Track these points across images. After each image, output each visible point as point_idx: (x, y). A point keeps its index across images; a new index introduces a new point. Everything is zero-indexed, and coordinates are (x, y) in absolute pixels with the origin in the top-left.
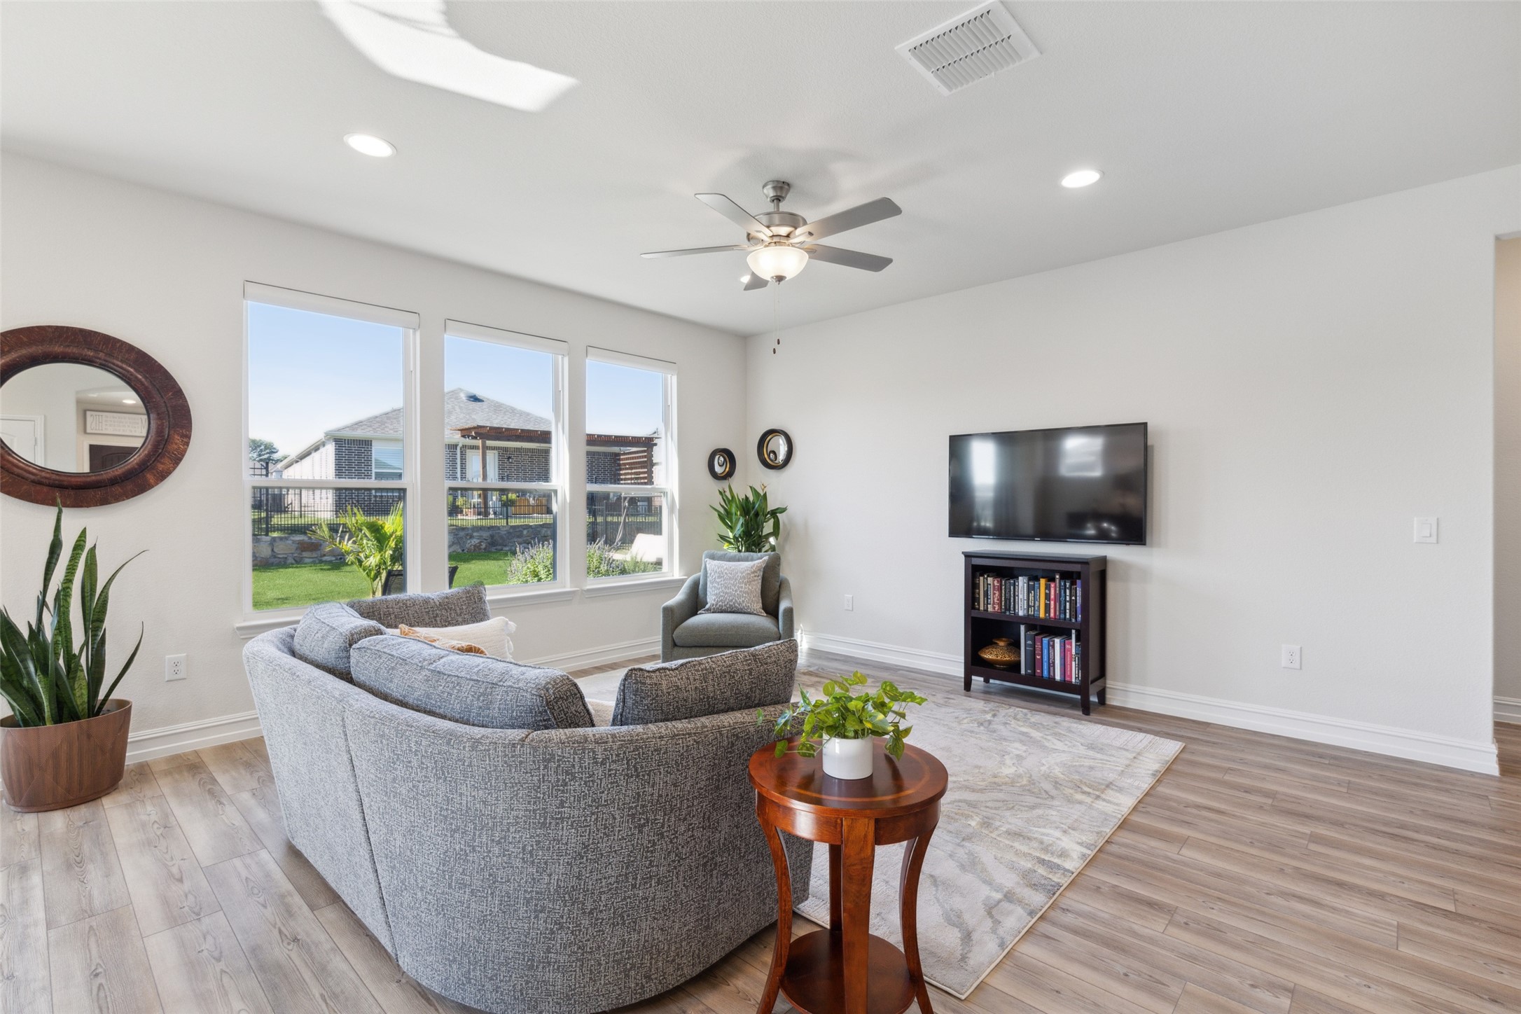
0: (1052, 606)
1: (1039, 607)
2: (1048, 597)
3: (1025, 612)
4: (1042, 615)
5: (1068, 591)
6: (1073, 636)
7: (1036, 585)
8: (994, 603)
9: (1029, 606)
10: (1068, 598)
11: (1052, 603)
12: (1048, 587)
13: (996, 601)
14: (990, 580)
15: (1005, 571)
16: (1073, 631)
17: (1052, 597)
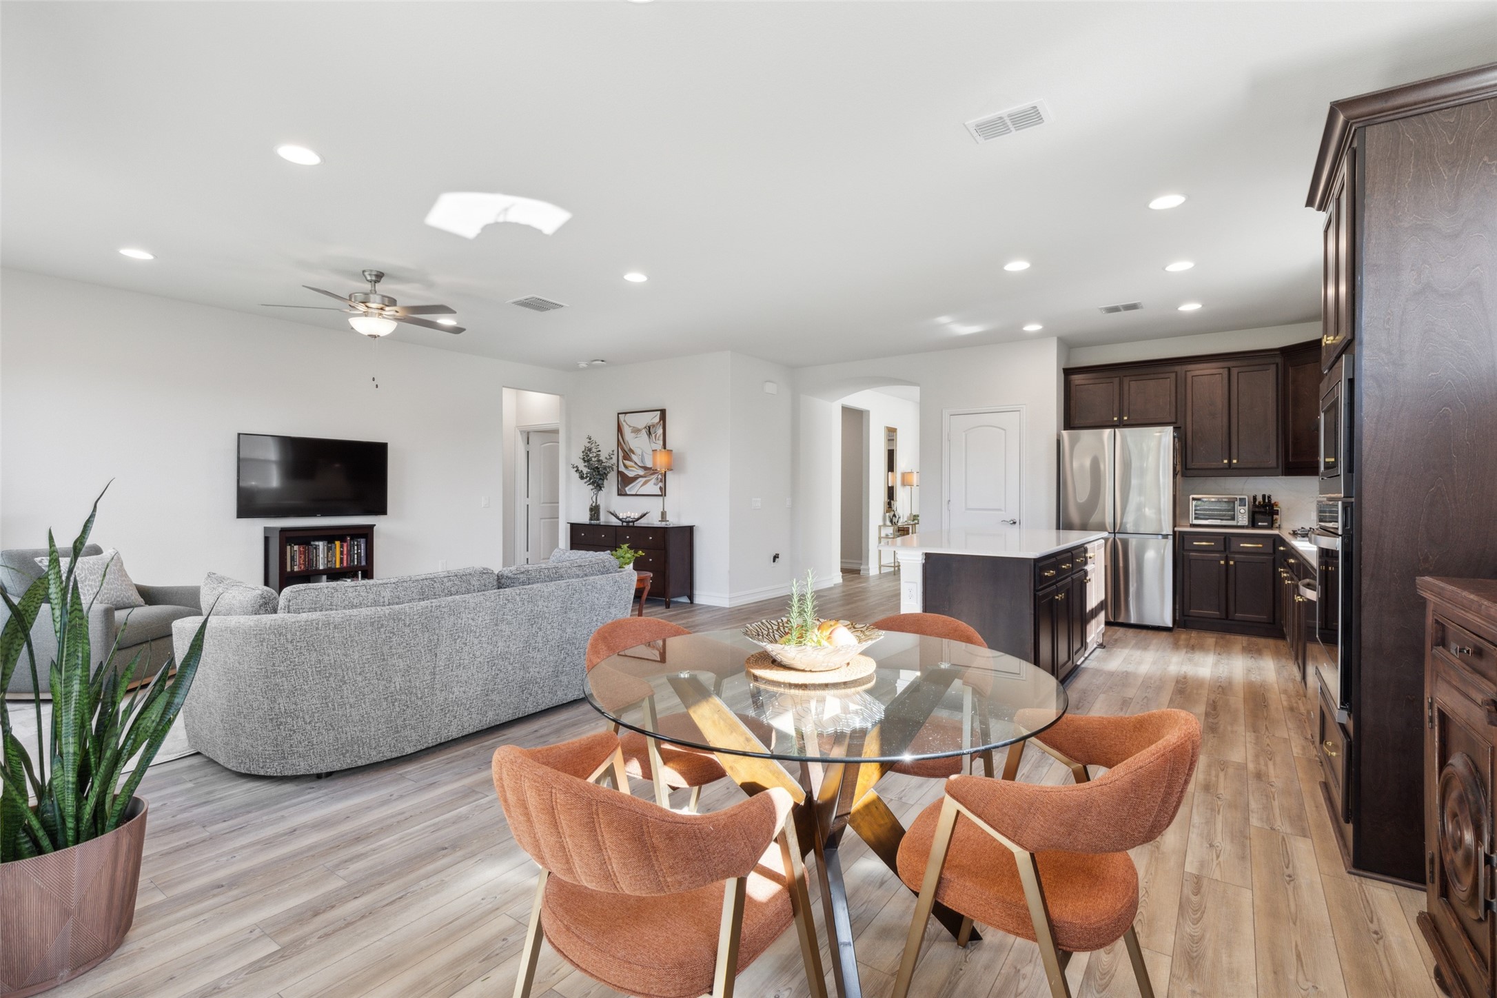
0: (345, 559)
1: (335, 561)
2: (342, 553)
3: (326, 566)
4: (338, 566)
5: (356, 547)
6: (360, 575)
7: (333, 547)
8: (300, 564)
9: (328, 561)
10: (356, 552)
11: (345, 556)
12: (342, 546)
13: (302, 562)
14: (296, 548)
15: (305, 538)
16: (360, 572)
17: (345, 552)
